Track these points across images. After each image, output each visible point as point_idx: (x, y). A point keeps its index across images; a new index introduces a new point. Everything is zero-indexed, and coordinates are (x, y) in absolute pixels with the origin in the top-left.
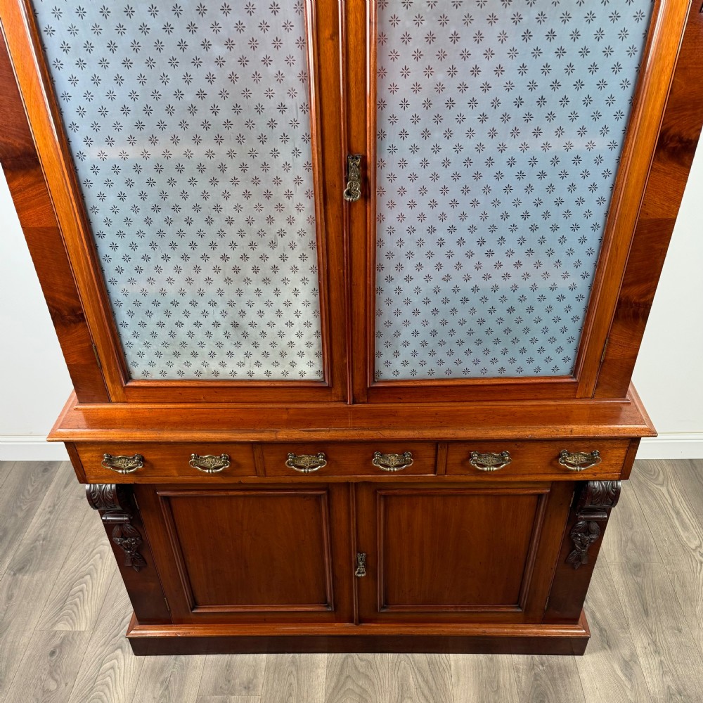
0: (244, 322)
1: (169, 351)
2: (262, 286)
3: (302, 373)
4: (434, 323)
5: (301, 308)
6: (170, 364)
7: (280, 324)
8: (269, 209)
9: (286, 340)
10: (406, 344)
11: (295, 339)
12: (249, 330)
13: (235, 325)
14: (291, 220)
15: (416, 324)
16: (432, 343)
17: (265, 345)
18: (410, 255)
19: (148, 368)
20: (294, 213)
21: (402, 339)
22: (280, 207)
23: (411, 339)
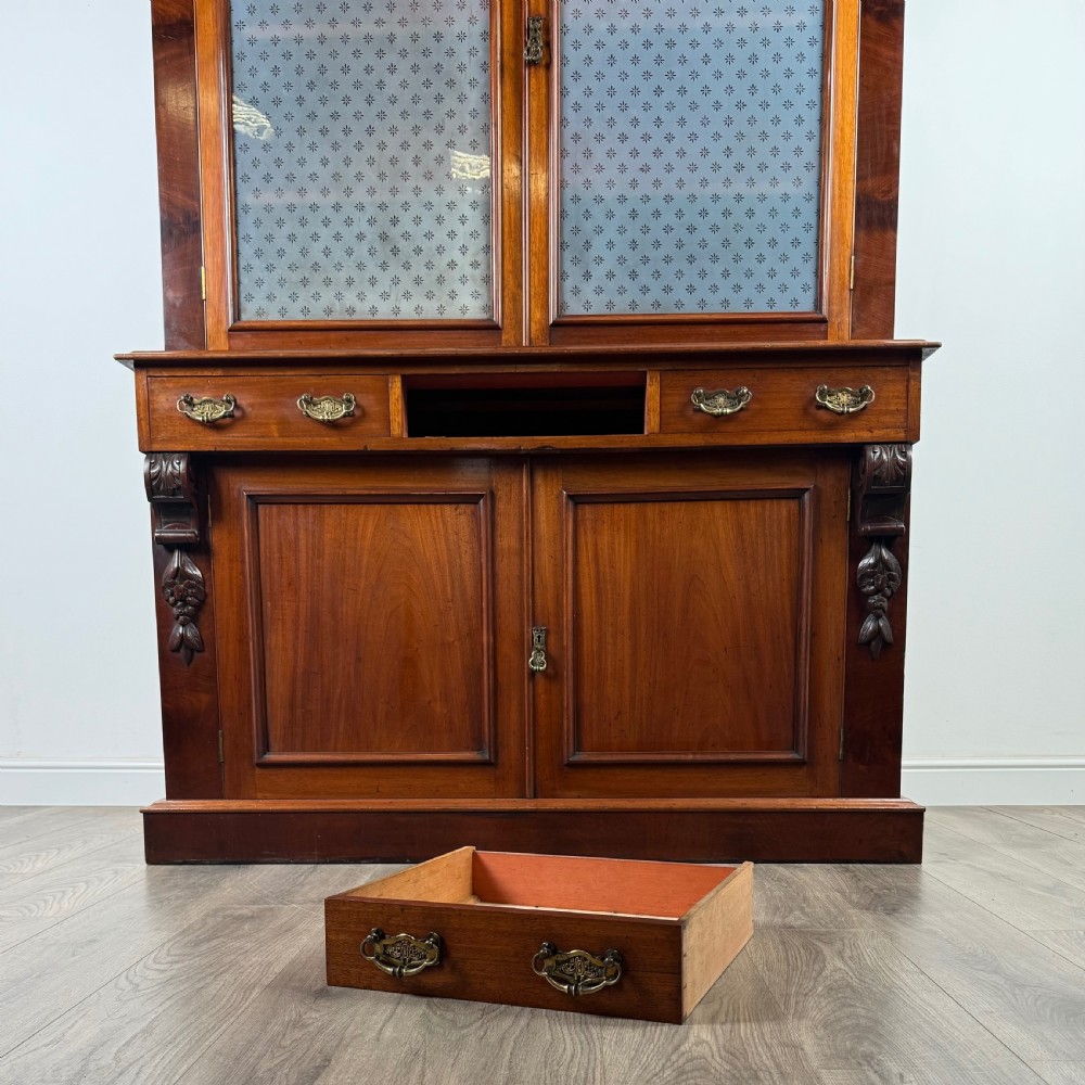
0: (395, 232)
1: (295, 277)
2: (422, 183)
3: (464, 310)
4: (633, 231)
5: (468, 212)
6: (294, 297)
7: (440, 236)
8: (439, 86)
9: (446, 258)
10: (599, 260)
11: (457, 256)
12: (401, 244)
13: (384, 237)
14: (462, 98)
15: (611, 233)
16: (633, 259)
17: (418, 265)
18: (599, 138)
19: (265, 304)
20: (467, 89)
21: (593, 253)
22: (451, 83)
23: (605, 253)
